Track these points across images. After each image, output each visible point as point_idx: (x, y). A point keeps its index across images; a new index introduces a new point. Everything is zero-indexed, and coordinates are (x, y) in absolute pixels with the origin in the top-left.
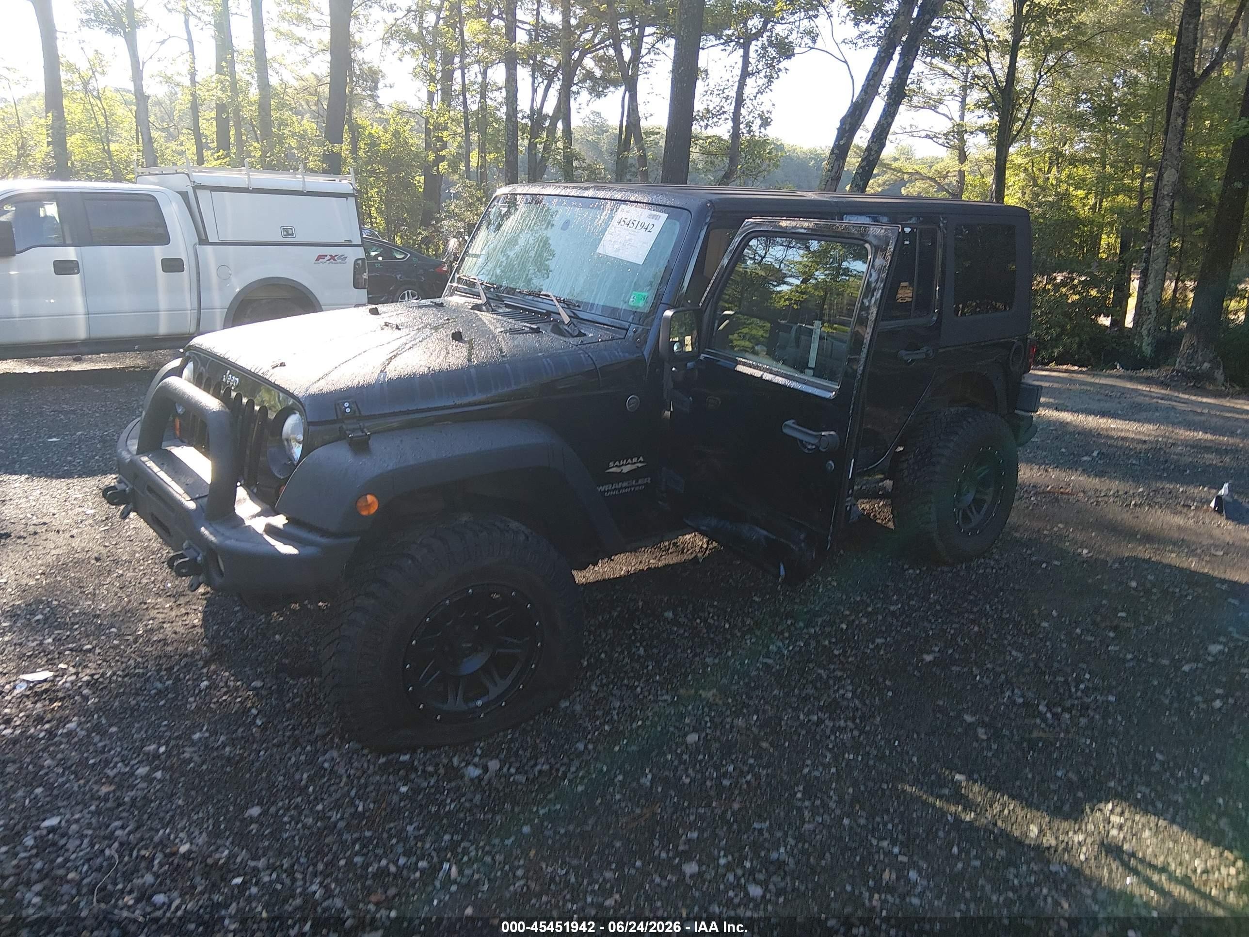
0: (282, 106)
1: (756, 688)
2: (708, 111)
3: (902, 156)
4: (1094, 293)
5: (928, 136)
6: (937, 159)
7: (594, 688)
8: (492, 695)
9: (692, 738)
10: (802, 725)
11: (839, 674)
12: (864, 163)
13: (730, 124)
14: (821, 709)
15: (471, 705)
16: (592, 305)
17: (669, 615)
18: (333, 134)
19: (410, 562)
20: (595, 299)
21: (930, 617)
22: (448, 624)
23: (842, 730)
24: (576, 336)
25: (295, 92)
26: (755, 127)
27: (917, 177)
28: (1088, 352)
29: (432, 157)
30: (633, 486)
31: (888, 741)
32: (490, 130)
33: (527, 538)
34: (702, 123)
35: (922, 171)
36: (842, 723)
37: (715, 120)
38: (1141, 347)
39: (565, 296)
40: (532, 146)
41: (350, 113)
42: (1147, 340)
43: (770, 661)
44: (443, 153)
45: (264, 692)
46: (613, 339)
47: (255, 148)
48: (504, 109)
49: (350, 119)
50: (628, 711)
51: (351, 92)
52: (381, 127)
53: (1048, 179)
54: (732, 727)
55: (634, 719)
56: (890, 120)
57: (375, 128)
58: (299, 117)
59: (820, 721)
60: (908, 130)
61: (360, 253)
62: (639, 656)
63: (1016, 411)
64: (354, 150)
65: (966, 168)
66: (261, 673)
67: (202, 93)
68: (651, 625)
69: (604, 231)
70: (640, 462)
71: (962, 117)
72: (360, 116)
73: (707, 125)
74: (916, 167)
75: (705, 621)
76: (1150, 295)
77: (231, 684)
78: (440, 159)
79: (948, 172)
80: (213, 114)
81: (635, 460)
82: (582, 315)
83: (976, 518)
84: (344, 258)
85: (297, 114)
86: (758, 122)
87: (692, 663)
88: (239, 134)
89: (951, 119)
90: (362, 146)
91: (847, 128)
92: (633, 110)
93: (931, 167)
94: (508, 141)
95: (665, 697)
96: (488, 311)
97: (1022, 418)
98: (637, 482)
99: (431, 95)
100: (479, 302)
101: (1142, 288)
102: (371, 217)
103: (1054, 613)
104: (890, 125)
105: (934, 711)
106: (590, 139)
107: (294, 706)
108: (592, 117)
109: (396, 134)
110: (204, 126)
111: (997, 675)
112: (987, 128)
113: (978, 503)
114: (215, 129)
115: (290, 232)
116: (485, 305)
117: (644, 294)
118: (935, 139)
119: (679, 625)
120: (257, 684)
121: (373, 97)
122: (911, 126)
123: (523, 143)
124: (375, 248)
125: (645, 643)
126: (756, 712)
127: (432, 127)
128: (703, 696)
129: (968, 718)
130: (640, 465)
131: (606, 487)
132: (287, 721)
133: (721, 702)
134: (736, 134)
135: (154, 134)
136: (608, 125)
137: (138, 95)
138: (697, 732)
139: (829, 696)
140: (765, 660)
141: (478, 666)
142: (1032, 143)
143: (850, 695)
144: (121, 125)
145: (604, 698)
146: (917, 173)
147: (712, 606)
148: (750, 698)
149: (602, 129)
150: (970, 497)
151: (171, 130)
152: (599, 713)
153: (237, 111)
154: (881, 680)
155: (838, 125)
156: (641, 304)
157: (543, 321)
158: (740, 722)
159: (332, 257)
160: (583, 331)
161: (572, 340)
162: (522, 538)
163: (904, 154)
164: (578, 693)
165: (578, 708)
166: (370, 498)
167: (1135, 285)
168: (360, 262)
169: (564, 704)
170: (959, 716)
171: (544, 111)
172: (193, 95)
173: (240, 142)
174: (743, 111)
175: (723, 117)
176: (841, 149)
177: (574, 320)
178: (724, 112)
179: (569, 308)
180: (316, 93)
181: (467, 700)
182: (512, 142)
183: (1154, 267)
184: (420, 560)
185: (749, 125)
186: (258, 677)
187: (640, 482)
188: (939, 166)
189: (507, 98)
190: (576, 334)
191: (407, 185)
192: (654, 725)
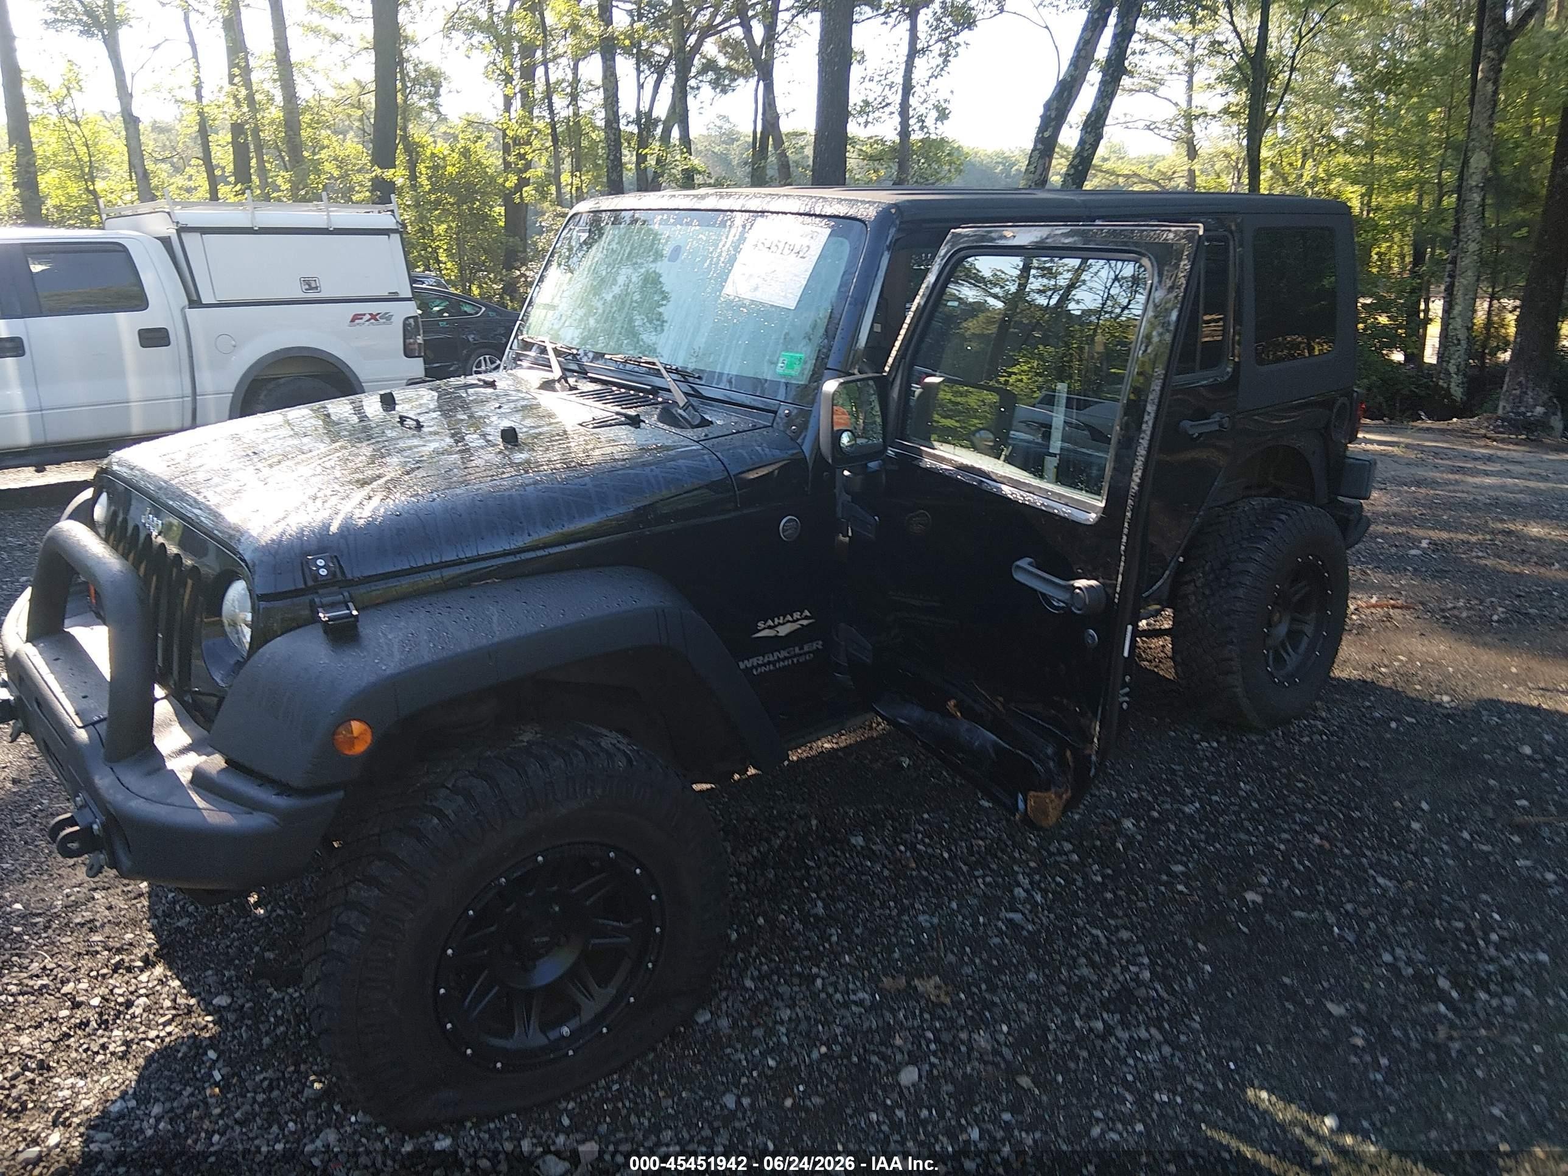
0: (318, 123)
1: (999, 971)
2: (867, 103)
3: (1112, 155)
4: (1383, 320)
5: (1148, 128)
6: (1156, 157)
7: (749, 983)
8: (587, 1015)
9: (909, 1076)
10: (1081, 1040)
11: (1125, 935)
12: (1077, 161)
13: (897, 119)
14: (1105, 1005)
15: (553, 1035)
16: (721, 374)
17: (858, 841)
18: (383, 156)
19: (436, 821)
20: (724, 365)
21: (1246, 823)
22: (508, 910)
23: (1143, 1044)
24: (697, 426)
25: (333, 104)
26: (930, 122)
27: (1135, 180)
28: (1380, 399)
29: (512, 181)
30: (795, 656)
31: (1218, 1062)
32: (585, 143)
33: (630, 761)
34: (862, 120)
35: (1141, 172)
36: (1144, 1034)
37: (877, 114)
38: (1449, 388)
39: (679, 364)
40: (641, 159)
41: (404, 129)
42: (1456, 379)
43: (1017, 917)
44: (527, 175)
45: (231, 1017)
46: (754, 428)
47: (282, 180)
48: (601, 114)
49: (405, 138)
50: (803, 1026)
51: (405, 101)
52: (447, 145)
53: (1302, 175)
54: (970, 1049)
55: (813, 1041)
56: (1107, 102)
57: (439, 145)
58: (341, 136)
59: (1109, 1030)
60: (1122, 120)
61: (412, 309)
62: (816, 916)
63: (1340, 498)
64: (413, 177)
65: (1196, 167)
66: (230, 979)
67: (211, 111)
68: (831, 859)
69: (732, 260)
70: (806, 618)
71: (1190, 101)
72: (417, 132)
73: (867, 123)
74: (1134, 168)
75: (912, 848)
76: (1459, 320)
77: (181, 1001)
78: (523, 182)
79: (1174, 173)
80: (229, 138)
81: (797, 615)
82: (706, 392)
83: (1292, 660)
84: (388, 317)
85: (335, 133)
86: (934, 114)
87: (897, 927)
88: (261, 161)
89: (1176, 104)
90: (424, 170)
91: (1053, 116)
92: (770, 105)
93: (1151, 167)
94: (609, 155)
95: (861, 995)
96: (563, 390)
97: (1349, 508)
98: (801, 648)
99: (508, 101)
100: (550, 376)
101: (1447, 310)
102: (439, 262)
103: (1425, 806)
104: (1107, 109)
105: (1279, 996)
106: (716, 150)
107: (276, 1041)
108: (718, 123)
109: (466, 153)
110: (218, 154)
111: (1363, 922)
112: (1233, 109)
113: (1294, 636)
114: (232, 157)
115: (313, 285)
116: (559, 381)
117: (798, 355)
118: (1156, 131)
119: (873, 856)
120: (222, 1000)
121: (434, 107)
122: (1125, 115)
123: (629, 157)
124: (438, 302)
125: (823, 894)
126: (1006, 1019)
127: (510, 142)
128: (920, 989)
129: (1336, 1010)
130: (805, 622)
131: (754, 661)
132: (261, 1072)
133: (948, 1001)
134: (905, 132)
135: (150, 166)
136: (738, 133)
137: (127, 117)
138: (915, 1064)
139: (1115, 980)
140: (1011, 915)
141: (560, 972)
142: (1279, 129)
143: (1147, 975)
144: (110, 157)
145: (766, 1002)
146: (1135, 175)
147: (922, 821)
148: (992, 989)
149: (731, 138)
150: (1282, 630)
151: (175, 160)
152: (758, 1032)
153: (256, 131)
154: (1190, 942)
155: (1041, 111)
156: (795, 371)
157: (645, 402)
158: (982, 1039)
159: (373, 317)
160: (707, 417)
161: (690, 433)
162: (621, 763)
163: (1114, 152)
164: (724, 994)
165: (724, 1023)
166: (356, 726)
167: (1437, 307)
168: (411, 321)
169: (703, 1017)
170: (1320, 1005)
171: (654, 115)
172: (201, 114)
173: (262, 171)
174: (913, 101)
175: (887, 110)
176: (1046, 144)
177: (694, 401)
178: (888, 104)
179: (686, 381)
180: (359, 106)
181: (544, 1028)
182: (615, 155)
183: (1461, 282)
184: (452, 817)
185: (921, 120)
186: (225, 987)
187: (806, 648)
188: (1162, 166)
189: (606, 99)
190: (697, 422)
191: (482, 219)
192: (846, 1053)
